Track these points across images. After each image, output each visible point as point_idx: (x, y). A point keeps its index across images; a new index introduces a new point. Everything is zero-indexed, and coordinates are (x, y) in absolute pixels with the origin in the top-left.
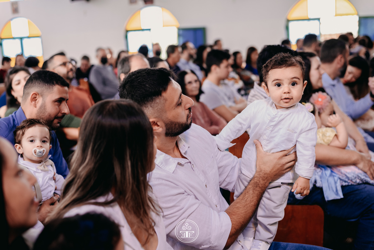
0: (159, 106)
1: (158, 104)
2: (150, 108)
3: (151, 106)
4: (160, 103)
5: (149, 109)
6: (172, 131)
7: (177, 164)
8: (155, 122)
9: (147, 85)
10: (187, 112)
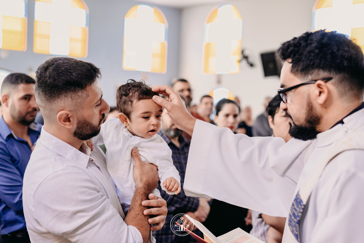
2: (70, 99)
5: (68, 100)
6: (82, 132)
7: (88, 160)
8: (68, 115)
9: (74, 74)
10: (101, 117)
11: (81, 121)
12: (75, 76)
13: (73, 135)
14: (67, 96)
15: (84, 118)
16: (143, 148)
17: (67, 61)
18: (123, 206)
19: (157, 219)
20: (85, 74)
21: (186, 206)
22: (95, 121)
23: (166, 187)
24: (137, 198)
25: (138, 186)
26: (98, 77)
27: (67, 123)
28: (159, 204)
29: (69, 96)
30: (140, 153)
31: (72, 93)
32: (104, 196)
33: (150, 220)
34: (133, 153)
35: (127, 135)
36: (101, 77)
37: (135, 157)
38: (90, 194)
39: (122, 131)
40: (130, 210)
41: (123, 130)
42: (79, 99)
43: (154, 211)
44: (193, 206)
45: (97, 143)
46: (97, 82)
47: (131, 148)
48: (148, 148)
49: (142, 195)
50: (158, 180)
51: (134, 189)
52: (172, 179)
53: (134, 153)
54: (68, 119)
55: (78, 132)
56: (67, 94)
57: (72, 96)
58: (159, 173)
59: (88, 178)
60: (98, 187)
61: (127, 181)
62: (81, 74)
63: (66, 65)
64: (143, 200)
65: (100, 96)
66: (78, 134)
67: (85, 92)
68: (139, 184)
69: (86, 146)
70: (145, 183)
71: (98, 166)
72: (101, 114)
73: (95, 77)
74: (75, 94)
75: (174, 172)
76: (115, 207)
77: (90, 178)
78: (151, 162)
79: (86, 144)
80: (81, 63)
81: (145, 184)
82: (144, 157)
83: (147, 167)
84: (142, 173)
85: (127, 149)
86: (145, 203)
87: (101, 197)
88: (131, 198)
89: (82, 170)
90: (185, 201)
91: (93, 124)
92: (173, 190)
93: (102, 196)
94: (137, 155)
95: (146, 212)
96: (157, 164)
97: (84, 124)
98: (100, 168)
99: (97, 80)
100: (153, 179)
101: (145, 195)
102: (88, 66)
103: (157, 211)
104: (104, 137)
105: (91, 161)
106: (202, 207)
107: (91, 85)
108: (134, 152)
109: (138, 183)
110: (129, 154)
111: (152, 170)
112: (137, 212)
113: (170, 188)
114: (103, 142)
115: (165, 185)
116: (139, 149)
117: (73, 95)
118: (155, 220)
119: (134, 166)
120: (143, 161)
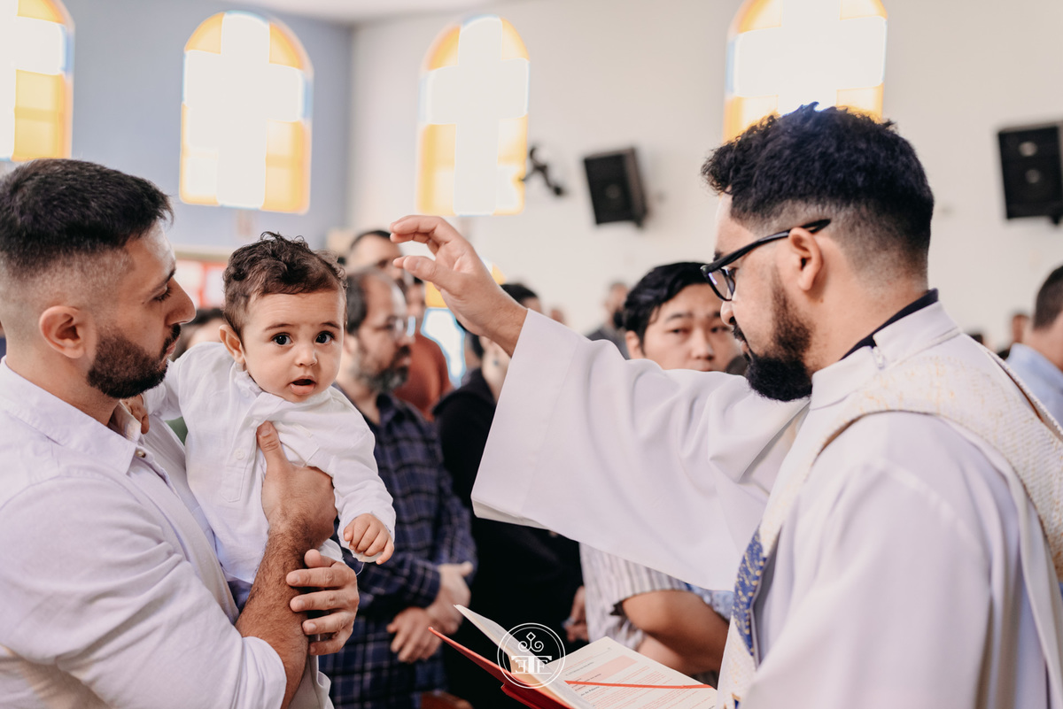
2: (77, 274)
5: (71, 274)
6: (111, 370)
7: (132, 455)
8: (72, 319)
9: (93, 203)
10: (168, 333)
11: (109, 340)
12: (96, 210)
13: (85, 380)
14: (70, 266)
15: (118, 329)
16: (291, 423)
17: (77, 168)
18: (235, 587)
19: (329, 621)
20: (124, 205)
21: (404, 589)
22: (151, 342)
23: (351, 541)
24: (271, 564)
25: (276, 530)
26: (162, 217)
27: (68, 342)
28: (337, 582)
29: (76, 264)
30: (282, 437)
31: (84, 256)
32: (175, 552)
33: (309, 625)
34: (260, 437)
35: (248, 386)
36: (172, 219)
37: (267, 449)
38: (135, 546)
39: (233, 379)
40: (253, 597)
41: (234, 375)
42: (105, 275)
43: (320, 599)
44: (424, 591)
45: (160, 413)
46: (160, 232)
47: (256, 424)
48: (305, 424)
49: (284, 555)
50: (335, 517)
51: (265, 537)
52: (370, 520)
53: (264, 437)
54: (69, 331)
55: (99, 370)
56: (71, 259)
57: (85, 267)
58: (336, 494)
59: (130, 501)
60: (159, 528)
61: (245, 517)
62: (114, 204)
63: (75, 180)
64: (289, 568)
65: (167, 272)
66: (101, 376)
67: (123, 257)
68: (279, 523)
69: (129, 416)
70: (294, 522)
71: (161, 473)
72: (169, 327)
73: (155, 218)
74: (93, 260)
75: (379, 497)
76: (207, 584)
77: (135, 503)
78: (314, 464)
79: (128, 411)
80: (115, 177)
81: (296, 524)
82: (293, 450)
83: (303, 478)
84: (288, 493)
85: (246, 425)
86: (294, 577)
87: (164, 555)
88: (256, 564)
89: (112, 479)
90: (402, 576)
91: (143, 350)
92: (371, 550)
93: (170, 554)
94: (273, 443)
95: (297, 602)
96: (330, 470)
97: (118, 347)
98: (168, 479)
99: (160, 223)
100: (319, 512)
101: (294, 555)
102: (135, 186)
103: (331, 600)
104: (180, 394)
105: (139, 459)
106: (449, 592)
107: (139, 237)
108: (264, 433)
109: (275, 522)
110: (249, 438)
111: (318, 486)
112: (271, 602)
113: (363, 544)
114: (179, 410)
115: (348, 536)
116: (280, 426)
117: (89, 264)
118: (324, 624)
119: (265, 476)
120: (291, 462)
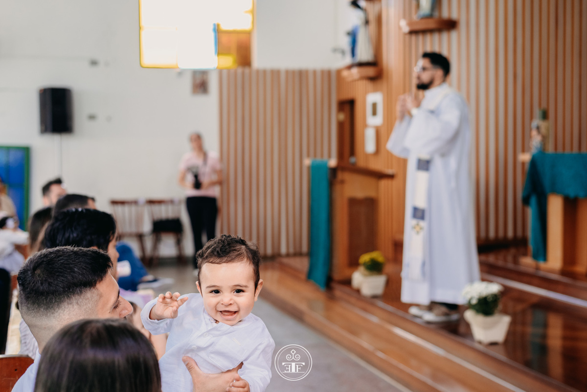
0: (89, 303)
1: (88, 300)
3: (77, 303)
4: (92, 299)
